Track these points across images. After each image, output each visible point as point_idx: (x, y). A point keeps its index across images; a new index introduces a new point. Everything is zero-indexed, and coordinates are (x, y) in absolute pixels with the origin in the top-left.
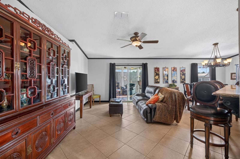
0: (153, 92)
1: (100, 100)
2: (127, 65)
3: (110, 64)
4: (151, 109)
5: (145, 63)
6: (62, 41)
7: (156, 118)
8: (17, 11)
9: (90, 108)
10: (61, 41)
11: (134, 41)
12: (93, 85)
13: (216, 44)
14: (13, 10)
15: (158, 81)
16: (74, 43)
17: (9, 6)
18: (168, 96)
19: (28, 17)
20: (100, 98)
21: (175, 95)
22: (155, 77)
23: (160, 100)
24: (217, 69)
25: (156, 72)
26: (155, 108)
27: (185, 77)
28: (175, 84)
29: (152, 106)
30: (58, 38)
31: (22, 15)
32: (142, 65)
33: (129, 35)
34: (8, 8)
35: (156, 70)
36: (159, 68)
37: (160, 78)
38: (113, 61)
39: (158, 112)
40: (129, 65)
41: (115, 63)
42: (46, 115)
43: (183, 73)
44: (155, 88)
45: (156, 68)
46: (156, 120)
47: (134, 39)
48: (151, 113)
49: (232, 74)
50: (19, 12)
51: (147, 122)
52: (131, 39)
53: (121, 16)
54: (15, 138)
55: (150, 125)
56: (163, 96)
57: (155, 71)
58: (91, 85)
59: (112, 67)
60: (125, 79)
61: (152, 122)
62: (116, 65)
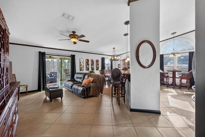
0: (82, 77)
1: (27, 90)
2: (58, 55)
3: (40, 52)
4: (87, 89)
5: (73, 54)
7: (91, 94)
11: (72, 38)
12: (14, 74)
13: (114, 48)
18: (96, 78)
20: (27, 88)
21: (100, 77)
23: (91, 81)
24: (113, 62)
26: (90, 87)
27: (98, 66)
28: (94, 71)
29: (87, 86)
33: (68, 32)
38: (42, 50)
39: (91, 89)
40: (59, 55)
43: (97, 63)
44: (84, 74)
46: (91, 95)
47: (73, 36)
48: (87, 91)
49: (118, 64)
51: (84, 98)
52: (70, 35)
53: (68, 17)
55: (87, 99)
56: (93, 79)
59: (42, 56)
61: (88, 96)
62: (46, 54)
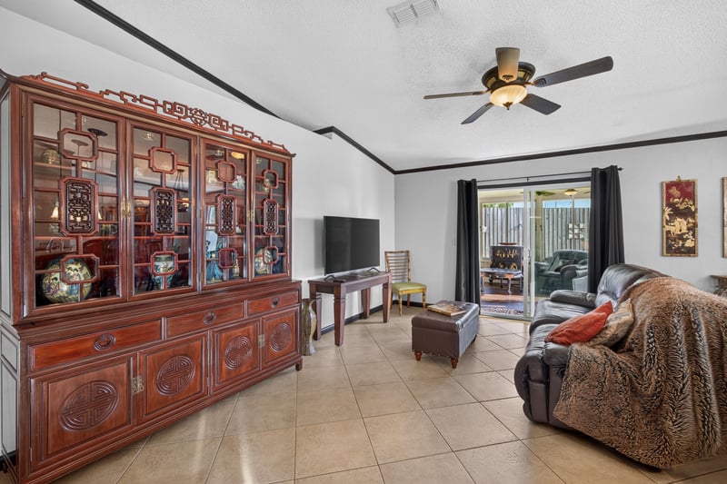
1: (424, 300)
2: (525, 181)
3: (460, 182)
4: (546, 366)
5: (609, 165)
6: (259, 138)
8: (125, 97)
9: (385, 321)
10: (256, 140)
12: (408, 252)
14: (117, 99)
15: (689, 244)
16: (333, 134)
17: (108, 92)
19: (153, 103)
20: (424, 295)
22: (668, 228)
25: (669, 205)
26: (565, 367)
30: (246, 132)
31: (138, 103)
32: (589, 175)
34: (105, 96)
35: (674, 191)
36: (691, 184)
37: (700, 230)
40: (531, 180)
41: (474, 181)
42: (188, 317)
45: (669, 186)
48: (546, 382)
50: (130, 99)
54: (99, 353)
57: (669, 196)
58: (402, 252)
59: (467, 192)
60: (571, 236)
61: (550, 422)
62: (478, 184)
